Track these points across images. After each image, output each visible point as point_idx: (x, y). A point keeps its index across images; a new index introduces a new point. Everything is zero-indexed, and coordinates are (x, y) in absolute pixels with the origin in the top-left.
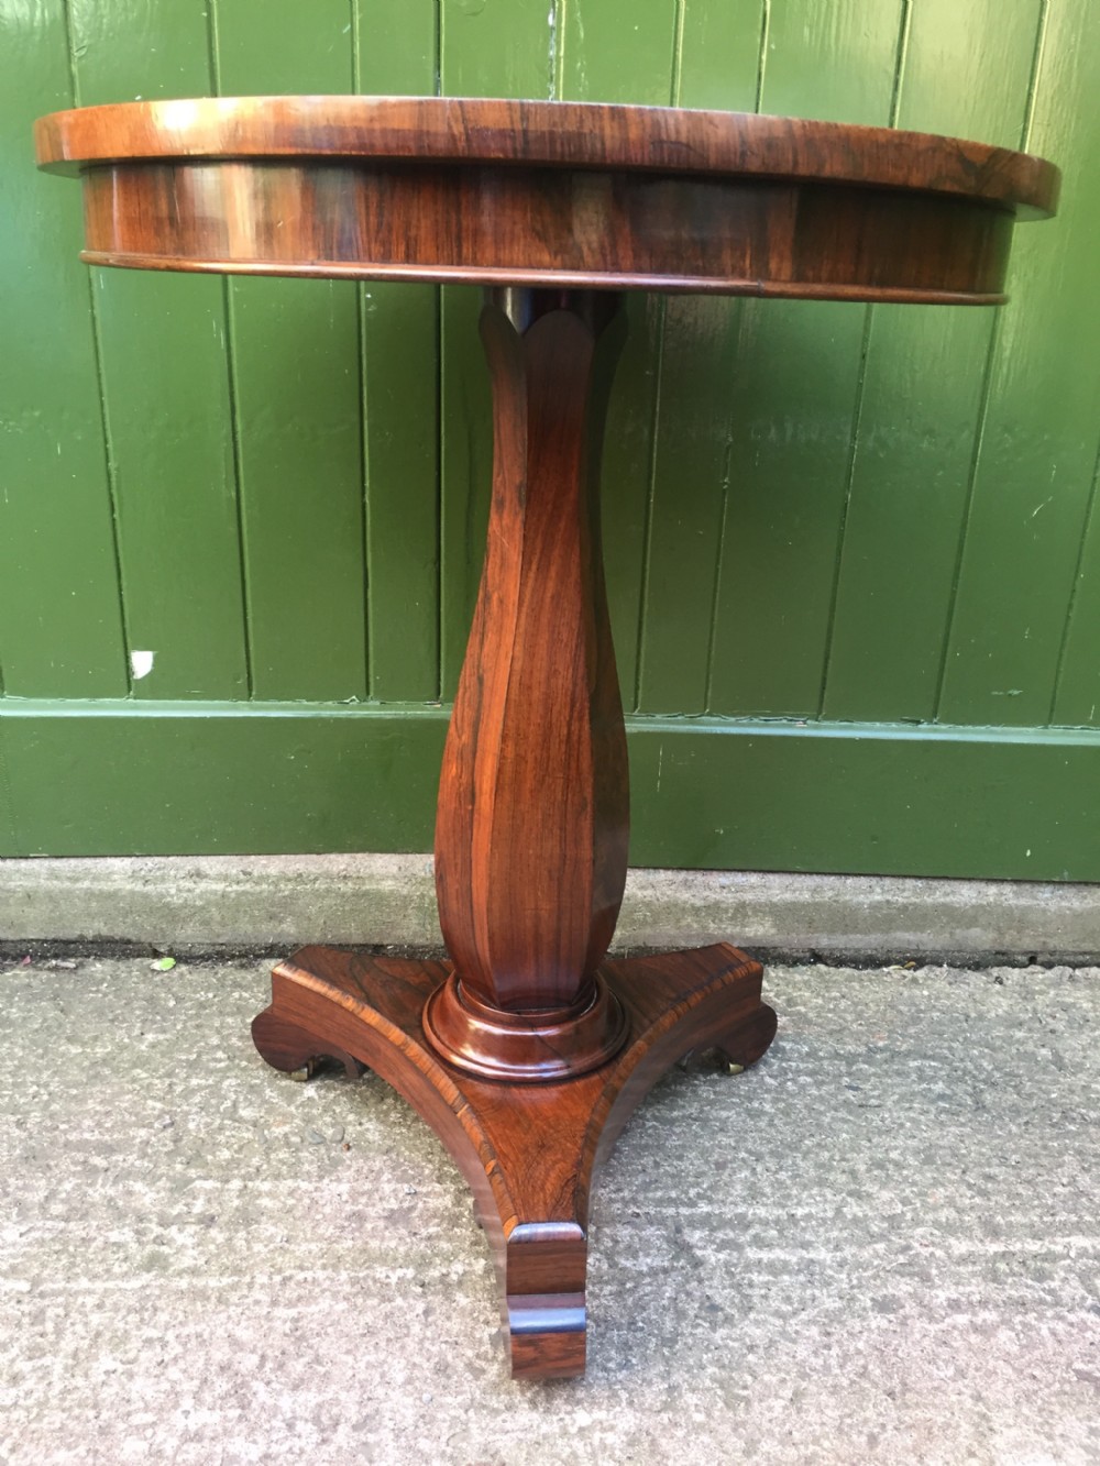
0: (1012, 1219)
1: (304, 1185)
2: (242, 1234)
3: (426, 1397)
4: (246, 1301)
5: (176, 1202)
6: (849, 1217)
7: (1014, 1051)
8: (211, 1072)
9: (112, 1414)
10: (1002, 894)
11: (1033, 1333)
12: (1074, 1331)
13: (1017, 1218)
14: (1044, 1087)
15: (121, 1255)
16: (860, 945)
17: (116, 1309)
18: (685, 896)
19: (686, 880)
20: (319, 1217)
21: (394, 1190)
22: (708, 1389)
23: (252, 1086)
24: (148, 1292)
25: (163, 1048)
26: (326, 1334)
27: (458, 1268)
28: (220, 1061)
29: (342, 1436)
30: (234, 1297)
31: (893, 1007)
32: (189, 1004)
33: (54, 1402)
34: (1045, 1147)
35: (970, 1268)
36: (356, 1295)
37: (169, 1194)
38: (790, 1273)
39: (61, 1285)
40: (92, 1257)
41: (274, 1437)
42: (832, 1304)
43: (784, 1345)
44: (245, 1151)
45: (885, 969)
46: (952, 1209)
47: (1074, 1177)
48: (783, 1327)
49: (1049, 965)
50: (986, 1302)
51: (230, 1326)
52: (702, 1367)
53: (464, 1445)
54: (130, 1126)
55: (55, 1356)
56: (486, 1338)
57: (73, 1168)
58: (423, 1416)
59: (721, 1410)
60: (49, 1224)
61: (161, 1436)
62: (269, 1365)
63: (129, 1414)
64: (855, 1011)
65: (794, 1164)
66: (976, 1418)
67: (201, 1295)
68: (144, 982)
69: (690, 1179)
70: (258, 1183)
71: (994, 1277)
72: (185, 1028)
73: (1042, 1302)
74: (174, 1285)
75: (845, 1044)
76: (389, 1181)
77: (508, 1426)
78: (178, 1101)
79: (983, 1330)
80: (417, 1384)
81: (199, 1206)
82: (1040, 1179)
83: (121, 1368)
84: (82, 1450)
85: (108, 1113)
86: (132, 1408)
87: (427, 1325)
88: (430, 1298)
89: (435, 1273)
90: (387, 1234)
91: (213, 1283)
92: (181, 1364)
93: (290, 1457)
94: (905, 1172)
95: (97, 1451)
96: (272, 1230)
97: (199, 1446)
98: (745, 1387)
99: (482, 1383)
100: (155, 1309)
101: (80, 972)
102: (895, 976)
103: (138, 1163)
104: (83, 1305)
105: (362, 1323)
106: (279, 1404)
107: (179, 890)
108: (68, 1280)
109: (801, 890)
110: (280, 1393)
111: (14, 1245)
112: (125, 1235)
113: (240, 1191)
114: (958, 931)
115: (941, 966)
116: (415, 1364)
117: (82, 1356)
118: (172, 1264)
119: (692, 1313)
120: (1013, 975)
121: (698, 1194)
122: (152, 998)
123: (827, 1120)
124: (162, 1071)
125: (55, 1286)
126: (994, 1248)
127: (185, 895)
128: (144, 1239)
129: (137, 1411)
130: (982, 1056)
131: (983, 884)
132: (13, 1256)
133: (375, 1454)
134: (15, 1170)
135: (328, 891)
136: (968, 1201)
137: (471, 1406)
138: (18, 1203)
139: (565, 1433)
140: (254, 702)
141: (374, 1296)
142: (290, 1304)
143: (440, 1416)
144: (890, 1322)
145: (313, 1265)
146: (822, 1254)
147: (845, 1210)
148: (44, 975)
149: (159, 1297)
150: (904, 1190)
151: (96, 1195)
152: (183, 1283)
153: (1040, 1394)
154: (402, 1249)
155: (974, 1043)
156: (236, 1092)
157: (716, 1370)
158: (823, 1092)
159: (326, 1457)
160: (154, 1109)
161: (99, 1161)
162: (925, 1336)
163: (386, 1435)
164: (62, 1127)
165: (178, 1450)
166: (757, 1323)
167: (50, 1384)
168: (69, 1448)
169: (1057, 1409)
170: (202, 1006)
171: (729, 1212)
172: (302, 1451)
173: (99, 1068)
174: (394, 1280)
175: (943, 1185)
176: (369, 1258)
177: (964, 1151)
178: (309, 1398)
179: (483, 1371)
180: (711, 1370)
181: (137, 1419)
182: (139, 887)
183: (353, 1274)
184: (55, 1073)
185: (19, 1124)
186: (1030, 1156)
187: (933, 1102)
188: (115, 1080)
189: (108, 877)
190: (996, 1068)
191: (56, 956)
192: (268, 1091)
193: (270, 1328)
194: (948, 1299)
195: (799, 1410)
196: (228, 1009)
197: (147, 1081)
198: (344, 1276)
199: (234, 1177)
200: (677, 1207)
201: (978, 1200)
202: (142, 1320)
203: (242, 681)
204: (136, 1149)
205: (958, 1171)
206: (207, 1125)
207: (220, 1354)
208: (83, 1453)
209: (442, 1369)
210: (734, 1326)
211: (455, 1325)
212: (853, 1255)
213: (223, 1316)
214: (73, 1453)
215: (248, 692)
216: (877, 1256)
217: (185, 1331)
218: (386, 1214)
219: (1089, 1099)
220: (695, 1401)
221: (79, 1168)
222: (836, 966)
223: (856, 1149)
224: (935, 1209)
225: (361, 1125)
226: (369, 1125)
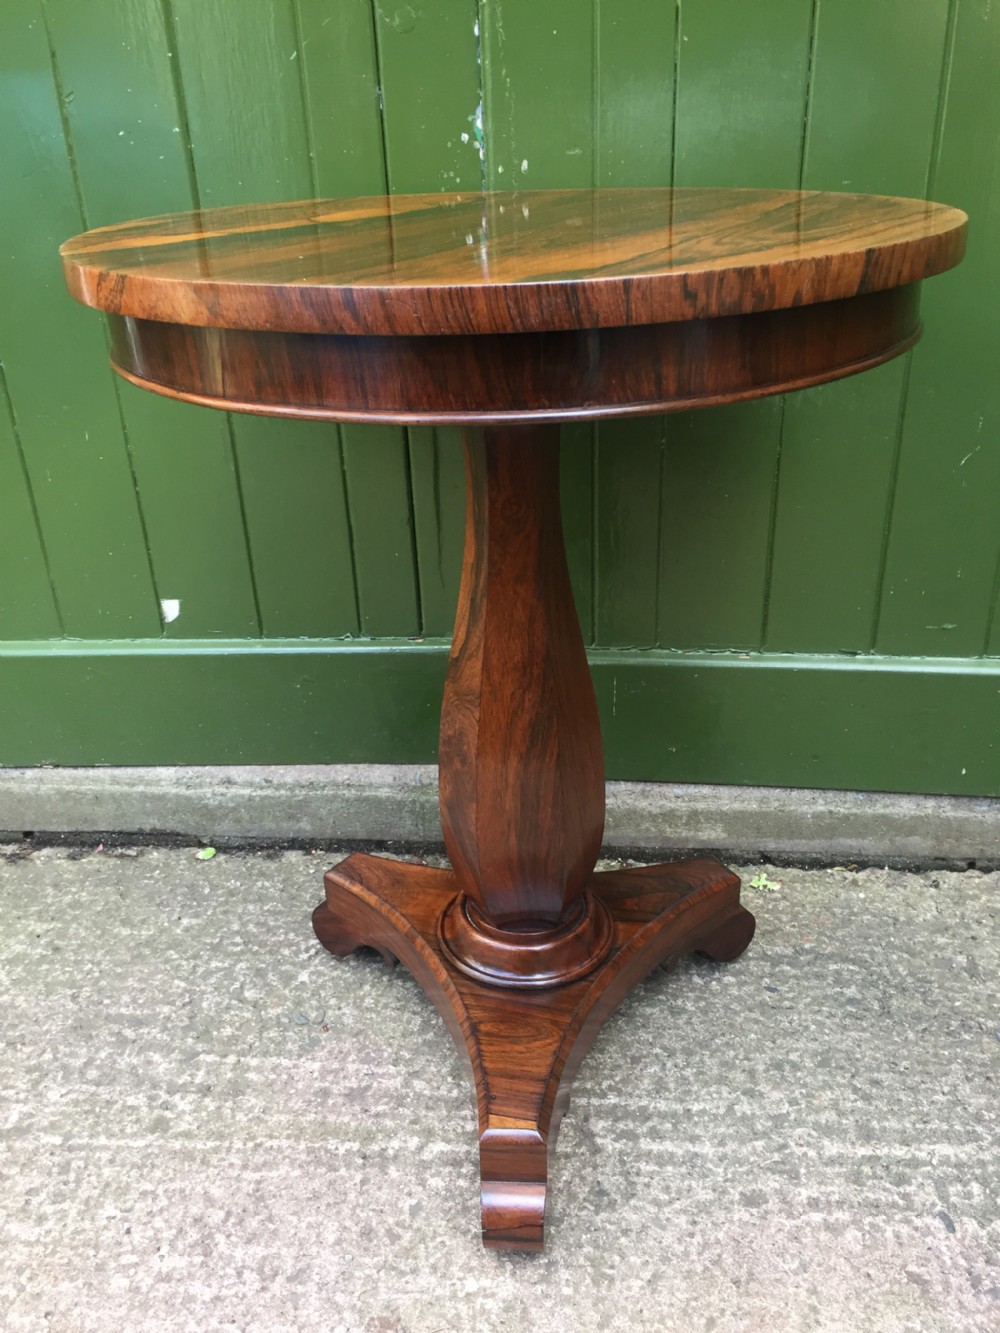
0: (887, 1124)
1: (285, 1062)
2: (229, 1104)
3: (349, 1257)
4: (223, 1163)
5: (183, 1073)
6: (739, 1114)
7: (932, 957)
8: (229, 955)
9: (107, 1254)
10: (940, 807)
11: (878, 1235)
12: (917, 1235)
13: (892, 1123)
14: (950, 994)
15: (134, 1117)
16: (805, 849)
17: (123, 1165)
18: (643, 804)
19: (643, 791)
20: (292, 1091)
21: (357, 1070)
22: (581, 1267)
23: (258, 970)
24: (150, 1151)
25: (194, 932)
26: (281, 1196)
27: (395, 1144)
28: (237, 945)
29: (278, 1287)
30: (214, 1160)
31: (827, 909)
32: (220, 892)
33: (66, 1240)
34: (936, 1055)
35: (837, 1169)
36: (309, 1163)
37: (178, 1065)
38: (674, 1164)
39: (85, 1141)
40: (112, 1118)
41: (226, 1283)
42: (704, 1195)
43: (654, 1231)
44: (243, 1028)
45: (829, 871)
46: (833, 1113)
47: (955, 1086)
48: (657, 1214)
49: (987, 870)
50: (843, 1202)
51: (207, 1184)
52: (580, 1246)
53: (371, 1300)
54: (158, 1003)
55: (73, 1202)
56: (406, 1208)
57: (109, 1039)
58: (343, 1273)
59: (587, 1286)
60: (85, 1087)
61: (141, 1275)
62: (232, 1220)
63: (119, 1255)
64: (792, 913)
65: (702, 1061)
66: (806, 1310)
67: (188, 1156)
68: (189, 869)
69: (606, 1072)
70: (249, 1058)
71: (856, 1178)
72: (214, 914)
73: (894, 1205)
74: (169, 1145)
75: (775, 945)
76: (354, 1062)
77: (409, 1287)
78: (198, 981)
79: (834, 1229)
80: (344, 1245)
81: (200, 1077)
82: (923, 1086)
83: (119, 1215)
84: (80, 1283)
85: (142, 991)
86: (123, 1250)
87: (361, 1193)
88: (368, 1170)
89: (375, 1147)
90: (343, 1109)
91: (200, 1146)
92: (166, 1215)
93: (235, 1300)
94: (799, 1074)
95: (91, 1284)
96: (253, 1101)
97: (167, 1285)
98: (612, 1267)
99: (396, 1248)
100: (153, 1166)
101: (141, 859)
102: (838, 878)
103: (159, 1036)
104: (99, 1159)
105: (310, 1188)
106: (234, 1254)
107: (214, 794)
108: (91, 1136)
109: (750, 800)
110: (235, 1245)
111: (55, 1104)
112: (138, 1100)
113: (234, 1065)
114: (898, 838)
115: (882, 868)
116: (345, 1227)
117: (92, 1203)
118: (171, 1128)
119: (581, 1196)
120: (951, 878)
121: (610, 1086)
122: (193, 885)
123: (739, 1020)
124: (190, 953)
125: (80, 1141)
126: (863, 1151)
127: (219, 798)
128: (154, 1104)
129: (125, 1253)
130: (900, 961)
131: (921, 798)
132: (53, 1114)
133: (300, 1303)
134: (65, 1039)
135: (335, 796)
136: (850, 1104)
137: (384, 1267)
138: (65, 1067)
139: (454, 1296)
140: (265, 640)
141: (323, 1164)
142: (257, 1169)
143: (357, 1274)
144: (752, 1215)
145: (281, 1134)
146: (707, 1149)
147: (736, 1107)
148: (112, 862)
149: (157, 1156)
150: (794, 1092)
151: (123, 1063)
152: (177, 1145)
153: (870, 1292)
154: (353, 1124)
155: (896, 947)
156: (244, 975)
157: (591, 1249)
158: (742, 993)
159: (262, 1302)
160: (178, 987)
161: (129, 1033)
162: (780, 1230)
163: (312, 1287)
164: (106, 1001)
165: (152, 1288)
166: (636, 1209)
167: (65, 1226)
168: (72, 1280)
169: (881, 1307)
170: (231, 893)
171: (633, 1104)
172: (244, 1296)
173: (142, 949)
174: (342, 1151)
175: (831, 1088)
176: (325, 1131)
177: (858, 1056)
178: (258, 1251)
179: (399, 1237)
180: (587, 1249)
181: (126, 1259)
182: (183, 791)
183: (310, 1145)
184: (107, 952)
185: (74, 998)
186: (919, 1063)
187: (842, 1005)
188: (153, 960)
189: (158, 782)
190: (911, 974)
191: (122, 845)
192: (270, 976)
193: (238, 1188)
194: (809, 1198)
195: (654, 1291)
196: (251, 897)
197: (177, 962)
198: (302, 1146)
199: (232, 1052)
200: (589, 1098)
201: (859, 1104)
202: (141, 1175)
203: (254, 623)
204: (159, 1023)
205: (848, 1075)
206: (218, 1004)
207: (195, 1210)
208: (81, 1286)
209: (367, 1233)
210: (614, 1210)
211: (383, 1195)
212: (734, 1151)
213: (203, 1176)
214: (75, 1284)
215: (260, 631)
216: (754, 1152)
217: (173, 1186)
218: (346, 1092)
219: (991, 1008)
220: (567, 1276)
221: (113, 1039)
222: (784, 867)
223: (760, 1049)
224: (817, 1111)
225: (340, 1009)
226: (346, 1010)
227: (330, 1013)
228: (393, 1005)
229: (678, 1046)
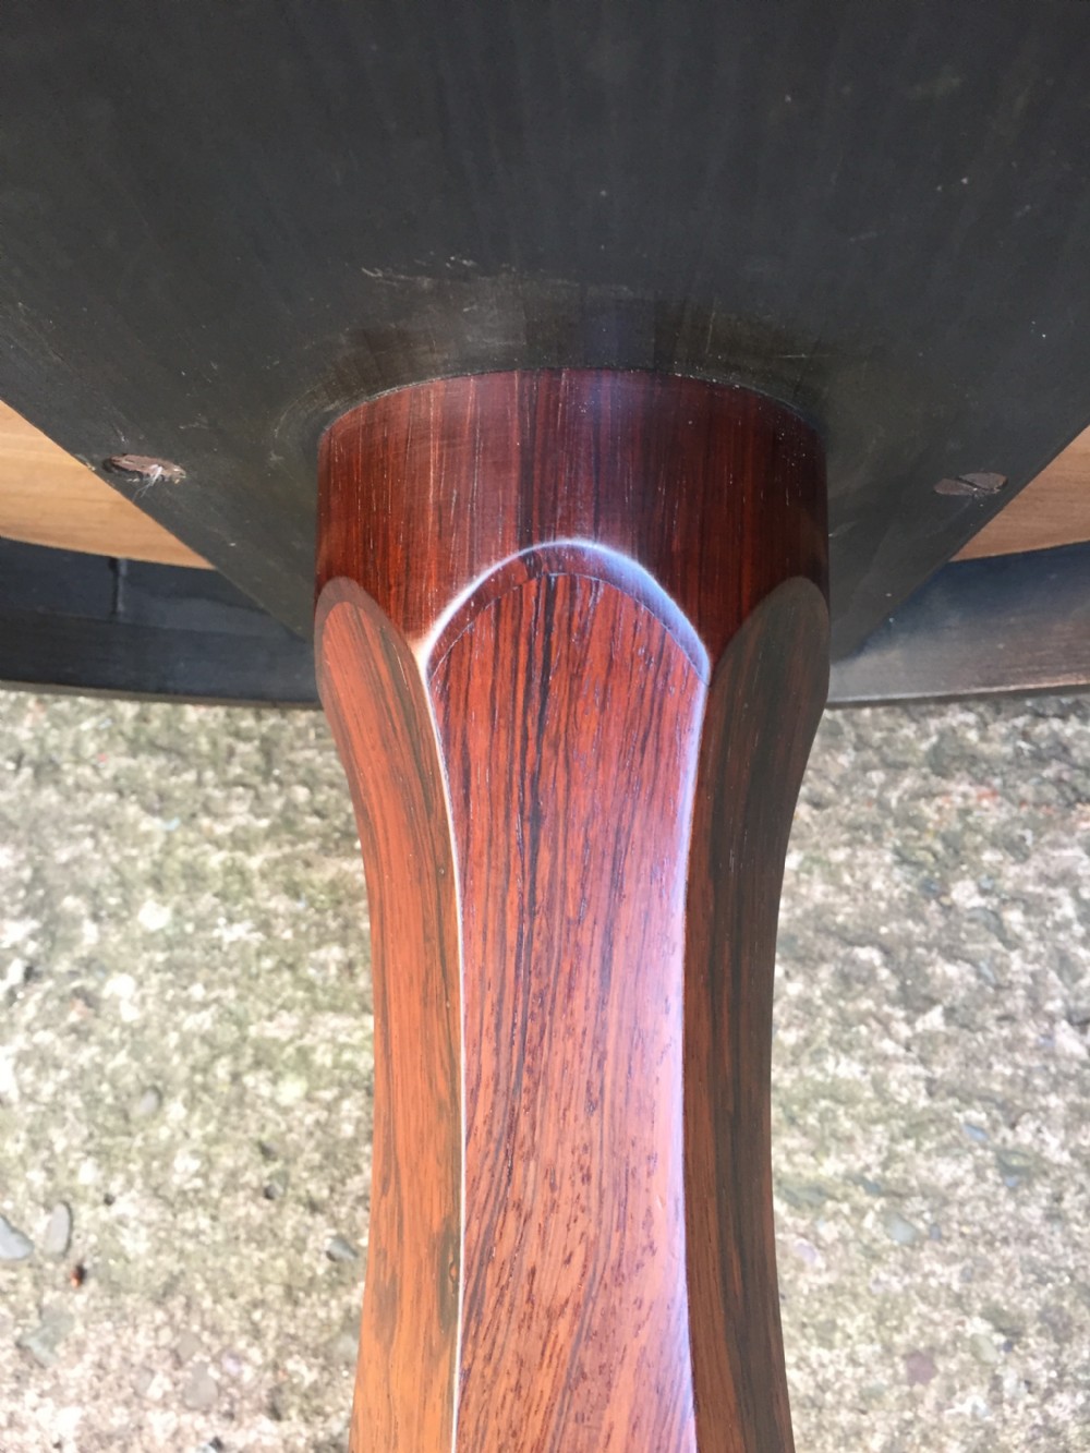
225: (109, 1201)
226: (122, 1206)
227: (84, 1213)
228: (250, 1177)
229: (1029, 1305)
